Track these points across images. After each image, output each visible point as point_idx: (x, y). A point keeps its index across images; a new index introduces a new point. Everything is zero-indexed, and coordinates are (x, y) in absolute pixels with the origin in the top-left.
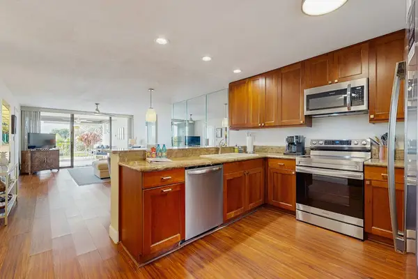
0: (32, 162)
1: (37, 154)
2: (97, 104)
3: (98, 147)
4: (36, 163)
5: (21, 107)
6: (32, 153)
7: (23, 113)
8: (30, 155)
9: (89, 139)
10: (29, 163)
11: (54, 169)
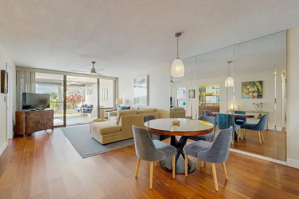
0: (26, 123)
1: (32, 115)
2: (93, 63)
3: (83, 106)
4: (31, 124)
5: (17, 67)
6: (27, 113)
7: (18, 73)
8: (24, 115)
9: (74, 99)
10: (24, 125)
11: (48, 129)
